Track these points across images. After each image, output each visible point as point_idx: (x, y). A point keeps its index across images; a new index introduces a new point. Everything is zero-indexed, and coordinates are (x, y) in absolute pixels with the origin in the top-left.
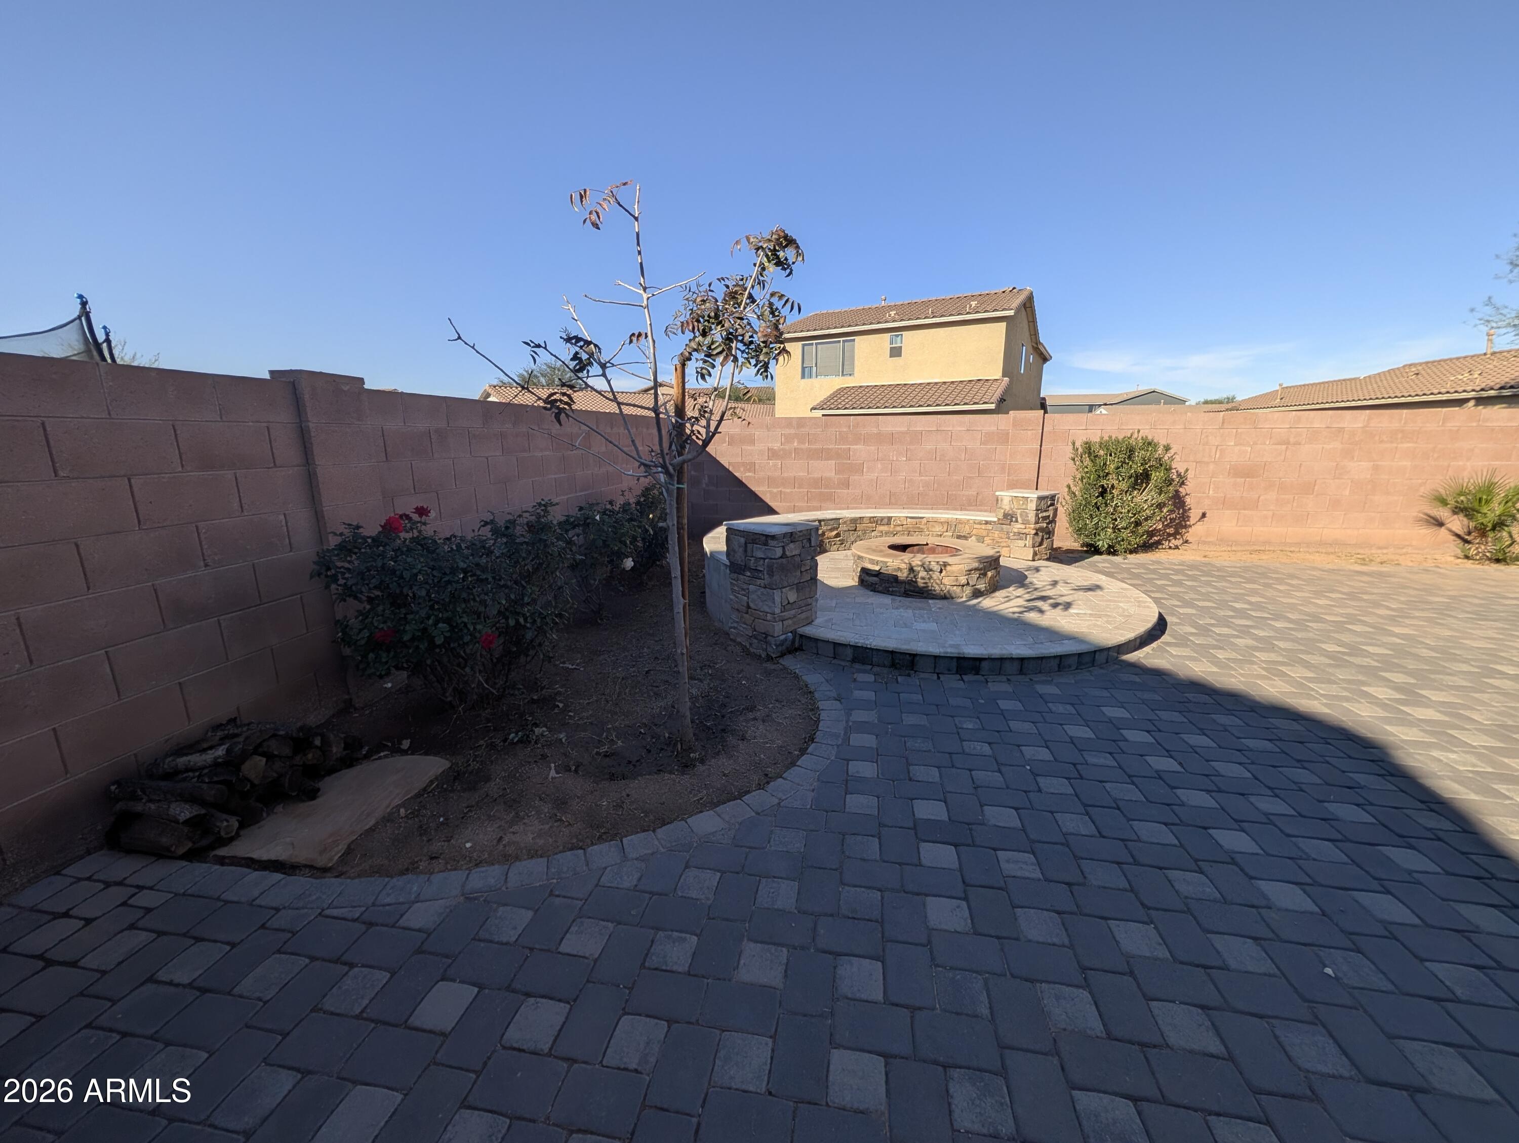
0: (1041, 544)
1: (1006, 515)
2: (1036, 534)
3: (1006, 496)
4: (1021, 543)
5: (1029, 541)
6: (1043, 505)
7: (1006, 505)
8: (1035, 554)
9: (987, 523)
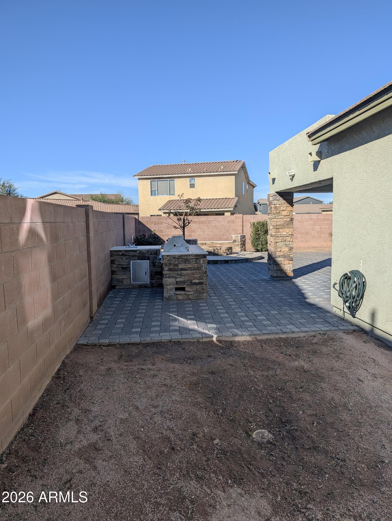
0: (242, 247)
1: (234, 241)
2: (241, 245)
3: (233, 236)
4: (238, 247)
5: (240, 247)
6: (242, 238)
7: (234, 238)
8: (241, 250)
9: (230, 243)
